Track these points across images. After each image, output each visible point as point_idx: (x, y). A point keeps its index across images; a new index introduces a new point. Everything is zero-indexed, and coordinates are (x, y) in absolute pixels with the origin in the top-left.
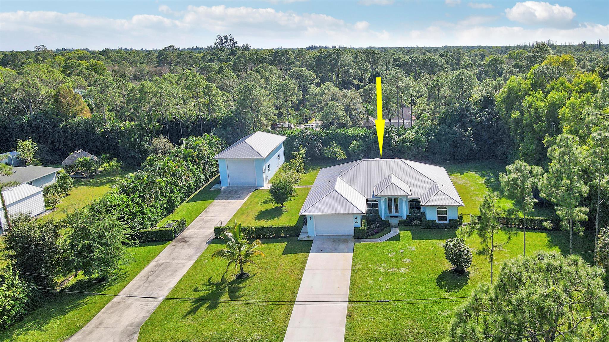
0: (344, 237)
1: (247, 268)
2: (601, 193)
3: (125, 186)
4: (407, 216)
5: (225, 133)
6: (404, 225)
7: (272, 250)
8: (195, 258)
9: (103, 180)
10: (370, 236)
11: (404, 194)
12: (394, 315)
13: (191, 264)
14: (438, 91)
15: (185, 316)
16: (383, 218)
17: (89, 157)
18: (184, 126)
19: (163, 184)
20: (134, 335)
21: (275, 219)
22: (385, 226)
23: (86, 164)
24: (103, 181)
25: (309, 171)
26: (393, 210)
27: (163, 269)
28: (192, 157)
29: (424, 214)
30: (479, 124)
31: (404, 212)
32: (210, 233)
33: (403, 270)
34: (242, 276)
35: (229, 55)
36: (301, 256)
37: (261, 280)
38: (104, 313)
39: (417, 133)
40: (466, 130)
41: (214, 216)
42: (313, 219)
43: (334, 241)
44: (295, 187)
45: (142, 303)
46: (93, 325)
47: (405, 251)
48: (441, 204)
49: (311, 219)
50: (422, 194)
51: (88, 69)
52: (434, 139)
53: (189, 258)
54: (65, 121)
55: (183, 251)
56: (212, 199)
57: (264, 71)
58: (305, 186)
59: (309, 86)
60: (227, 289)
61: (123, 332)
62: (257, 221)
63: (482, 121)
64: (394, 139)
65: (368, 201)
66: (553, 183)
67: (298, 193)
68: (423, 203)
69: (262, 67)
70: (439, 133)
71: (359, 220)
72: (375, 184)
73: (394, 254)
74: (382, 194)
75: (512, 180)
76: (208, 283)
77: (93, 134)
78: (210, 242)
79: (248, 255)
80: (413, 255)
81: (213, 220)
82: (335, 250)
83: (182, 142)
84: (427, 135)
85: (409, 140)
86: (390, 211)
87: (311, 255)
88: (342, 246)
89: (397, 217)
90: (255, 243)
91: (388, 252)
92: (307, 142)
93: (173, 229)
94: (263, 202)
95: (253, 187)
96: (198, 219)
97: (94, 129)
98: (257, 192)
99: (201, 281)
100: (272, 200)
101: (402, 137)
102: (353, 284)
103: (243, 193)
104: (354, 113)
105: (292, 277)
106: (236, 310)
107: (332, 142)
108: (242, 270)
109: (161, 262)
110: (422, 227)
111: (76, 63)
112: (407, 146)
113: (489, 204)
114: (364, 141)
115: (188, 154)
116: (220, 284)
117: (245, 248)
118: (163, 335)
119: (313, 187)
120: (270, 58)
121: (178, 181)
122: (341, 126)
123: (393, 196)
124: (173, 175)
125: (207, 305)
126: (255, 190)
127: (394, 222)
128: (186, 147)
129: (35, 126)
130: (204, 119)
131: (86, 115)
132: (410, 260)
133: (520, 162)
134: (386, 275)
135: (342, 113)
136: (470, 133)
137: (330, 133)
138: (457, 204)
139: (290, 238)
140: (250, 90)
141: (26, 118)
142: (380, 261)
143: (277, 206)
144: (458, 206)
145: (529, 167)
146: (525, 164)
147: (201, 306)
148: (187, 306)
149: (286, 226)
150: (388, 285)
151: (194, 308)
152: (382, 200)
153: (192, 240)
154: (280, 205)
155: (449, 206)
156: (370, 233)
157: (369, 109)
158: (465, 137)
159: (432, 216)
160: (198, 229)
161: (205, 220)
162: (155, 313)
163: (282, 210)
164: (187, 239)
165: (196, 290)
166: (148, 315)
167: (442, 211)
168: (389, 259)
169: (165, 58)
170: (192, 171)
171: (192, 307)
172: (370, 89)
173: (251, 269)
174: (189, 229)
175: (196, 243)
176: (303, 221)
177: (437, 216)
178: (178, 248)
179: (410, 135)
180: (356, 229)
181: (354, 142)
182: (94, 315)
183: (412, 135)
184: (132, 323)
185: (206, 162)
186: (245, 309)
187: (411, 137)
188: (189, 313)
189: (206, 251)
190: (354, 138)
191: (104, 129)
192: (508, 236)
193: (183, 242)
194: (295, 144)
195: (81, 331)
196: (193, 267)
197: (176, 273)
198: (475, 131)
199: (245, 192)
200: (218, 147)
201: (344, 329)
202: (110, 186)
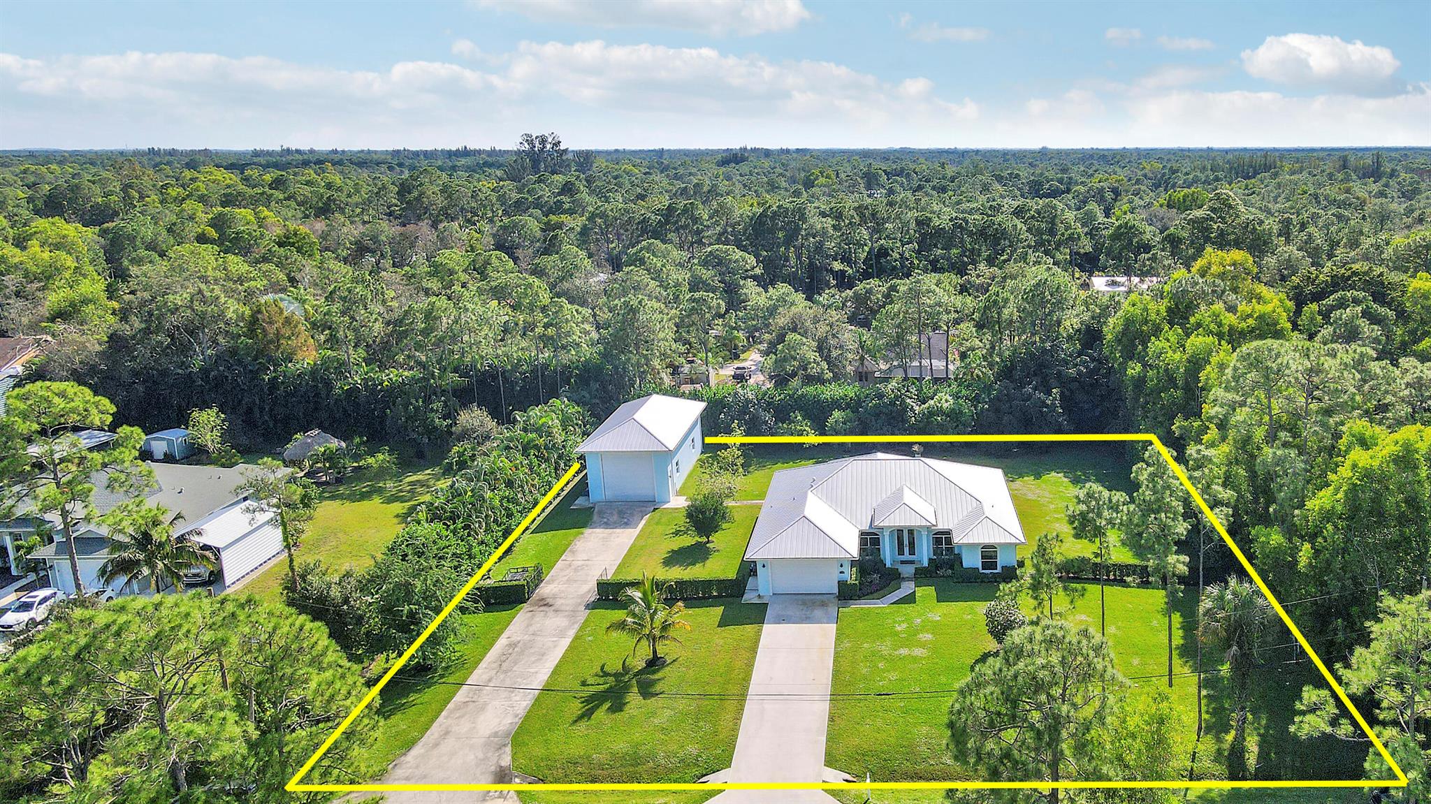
0: (820, 597)
1: (661, 650)
2: (1206, 534)
3: (437, 508)
4: (930, 560)
5: (587, 395)
6: (923, 576)
7: (700, 620)
8: (572, 633)
9: (365, 487)
10: (864, 596)
11: (924, 523)
12: (901, 720)
13: (565, 643)
14: (998, 313)
15: (576, 721)
16: (888, 565)
17: (335, 444)
18: (506, 379)
19: (497, 503)
20: (503, 748)
21: (697, 565)
22: (890, 579)
23: (330, 457)
24: (364, 490)
25: (751, 469)
26: (906, 550)
27: (522, 652)
28: (537, 447)
29: (959, 558)
30: (1074, 380)
31: (925, 553)
32: (589, 589)
33: (918, 652)
34: (655, 663)
35: (559, 194)
36: (749, 629)
37: (688, 668)
38: (446, 718)
39: (956, 396)
40: (1049, 393)
41: (588, 560)
42: (768, 566)
43: (804, 603)
44: (729, 503)
45: (503, 703)
46: (436, 735)
47: (922, 621)
48: (987, 541)
49: (764, 566)
50: (956, 522)
51: (280, 245)
52: (987, 410)
53: (562, 634)
54: (272, 368)
55: (547, 622)
56: (577, 526)
57: (651, 257)
58: (745, 502)
59: (742, 283)
60: (634, 681)
61: (487, 745)
62: (667, 568)
63: (1080, 373)
64: (912, 409)
65: (862, 533)
66: (1136, 521)
67: (737, 516)
68: (956, 539)
69: (648, 249)
70: (998, 398)
71: (847, 568)
72: (874, 505)
73: (904, 625)
74: (886, 523)
75: (1078, 515)
76: (601, 674)
77: (328, 395)
78: (592, 606)
79: (665, 627)
80: (935, 628)
81: (587, 566)
82: (807, 619)
83: (515, 420)
84: (976, 400)
85: (940, 411)
86: (901, 552)
87: (767, 628)
88: (818, 613)
89: (912, 562)
90: (675, 609)
91: (895, 622)
92: (745, 413)
93: (525, 583)
94: (673, 533)
95: (650, 504)
96: (559, 564)
97: (328, 385)
98: (659, 514)
99: (589, 670)
100: (688, 529)
101: (927, 405)
102: (836, 673)
103: (632, 515)
104: (834, 354)
105: (739, 664)
106: (654, 714)
107: (794, 413)
108: (655, 652)
109: (515, 639)
110: (955, 580)
111: (255, 231)
112: (936, 423)
113: (1045, 550)
114: (855, 411)
115: (528, 443)
116: (623, 675)
117: (661, 616)
118: (548, 749)
119: (766, 504)
120: (659, 218)
121: (519, 496)
122: (810, 380)
123: (905, 527)
124: (510, 484)
125: (607, 705)
126: (655, 509)
127: (908, 570)
128: (525, 430)
129: (215, 378)
130: (545, 366)
131: (308, 356)
132: (930, 636)
133: (1093, 485)
134: (890, 660)
135: (812, 356)
136: (1055, 399)
137: (789, 395)
138: (1013, 540)
139: (729, 599)
140: (633, 311)
141: (197, 363)
142: (881, 637)
143: (700, 540)
144: (1016, 545)
145: (1106, 494)
146: (1101, 488)
147: (597, 707)
148: (576, 707)
149: (722, 578)
150: (894, 676)
151: (588, 710)
152: (887, 534)
153: (559, 602)
154: (704, 539)
155: (1001, 545)
156: (865, 590)
157: (865, 342)
158: (1044, 405)
159: (972, 561)
160: (564, 584)
161: (573, 567)
162: (527, 717)
163: (708, 548)
164: (550, 601)
165: (584, 684)
166: (517, 720)
167: (989, 554)
168: (896, 634)
169: (418, 199)
170: (539, 475)
171: (584, 710)
172: (866, 292)
173: (668, 651)
174: (548, 583)
175: (568, 608)
176: (749, 569)
177: (980, 561)
178: (539, 617)
179: (943, 400)
180: (842, 584)
181: (837, 414)
182: (433, 721)
183: (947, 401)
184: (496, 733)
185: (560, 457)
186: (668, 713)
187: (945, 405)
188: (580, 718)
189: (586, 621)
190: (835, 404)
191: (350, 384)
192: (1071, 598)
193: (545, 605)
194: (722, 416)
195: (420, 743)
196: (571, 648)
197: (545, 657)
198: (1067, 393)
199: (635, 513)
200: (577, 424)
201: (824, 739)
202: (381, 501)
